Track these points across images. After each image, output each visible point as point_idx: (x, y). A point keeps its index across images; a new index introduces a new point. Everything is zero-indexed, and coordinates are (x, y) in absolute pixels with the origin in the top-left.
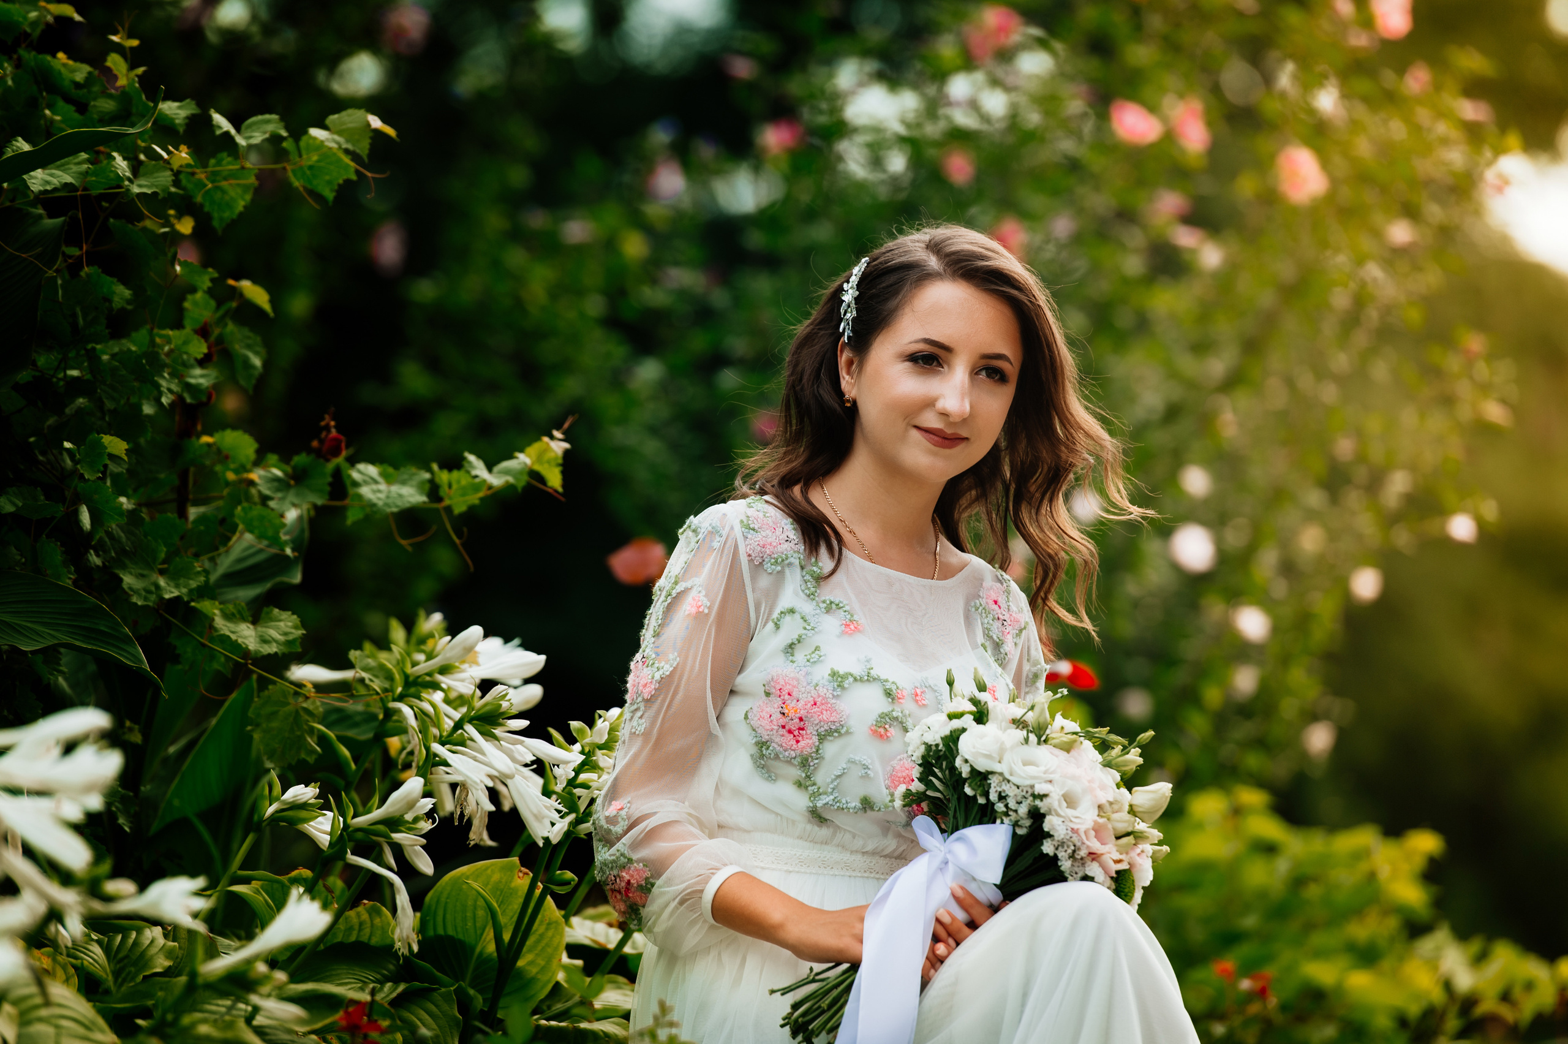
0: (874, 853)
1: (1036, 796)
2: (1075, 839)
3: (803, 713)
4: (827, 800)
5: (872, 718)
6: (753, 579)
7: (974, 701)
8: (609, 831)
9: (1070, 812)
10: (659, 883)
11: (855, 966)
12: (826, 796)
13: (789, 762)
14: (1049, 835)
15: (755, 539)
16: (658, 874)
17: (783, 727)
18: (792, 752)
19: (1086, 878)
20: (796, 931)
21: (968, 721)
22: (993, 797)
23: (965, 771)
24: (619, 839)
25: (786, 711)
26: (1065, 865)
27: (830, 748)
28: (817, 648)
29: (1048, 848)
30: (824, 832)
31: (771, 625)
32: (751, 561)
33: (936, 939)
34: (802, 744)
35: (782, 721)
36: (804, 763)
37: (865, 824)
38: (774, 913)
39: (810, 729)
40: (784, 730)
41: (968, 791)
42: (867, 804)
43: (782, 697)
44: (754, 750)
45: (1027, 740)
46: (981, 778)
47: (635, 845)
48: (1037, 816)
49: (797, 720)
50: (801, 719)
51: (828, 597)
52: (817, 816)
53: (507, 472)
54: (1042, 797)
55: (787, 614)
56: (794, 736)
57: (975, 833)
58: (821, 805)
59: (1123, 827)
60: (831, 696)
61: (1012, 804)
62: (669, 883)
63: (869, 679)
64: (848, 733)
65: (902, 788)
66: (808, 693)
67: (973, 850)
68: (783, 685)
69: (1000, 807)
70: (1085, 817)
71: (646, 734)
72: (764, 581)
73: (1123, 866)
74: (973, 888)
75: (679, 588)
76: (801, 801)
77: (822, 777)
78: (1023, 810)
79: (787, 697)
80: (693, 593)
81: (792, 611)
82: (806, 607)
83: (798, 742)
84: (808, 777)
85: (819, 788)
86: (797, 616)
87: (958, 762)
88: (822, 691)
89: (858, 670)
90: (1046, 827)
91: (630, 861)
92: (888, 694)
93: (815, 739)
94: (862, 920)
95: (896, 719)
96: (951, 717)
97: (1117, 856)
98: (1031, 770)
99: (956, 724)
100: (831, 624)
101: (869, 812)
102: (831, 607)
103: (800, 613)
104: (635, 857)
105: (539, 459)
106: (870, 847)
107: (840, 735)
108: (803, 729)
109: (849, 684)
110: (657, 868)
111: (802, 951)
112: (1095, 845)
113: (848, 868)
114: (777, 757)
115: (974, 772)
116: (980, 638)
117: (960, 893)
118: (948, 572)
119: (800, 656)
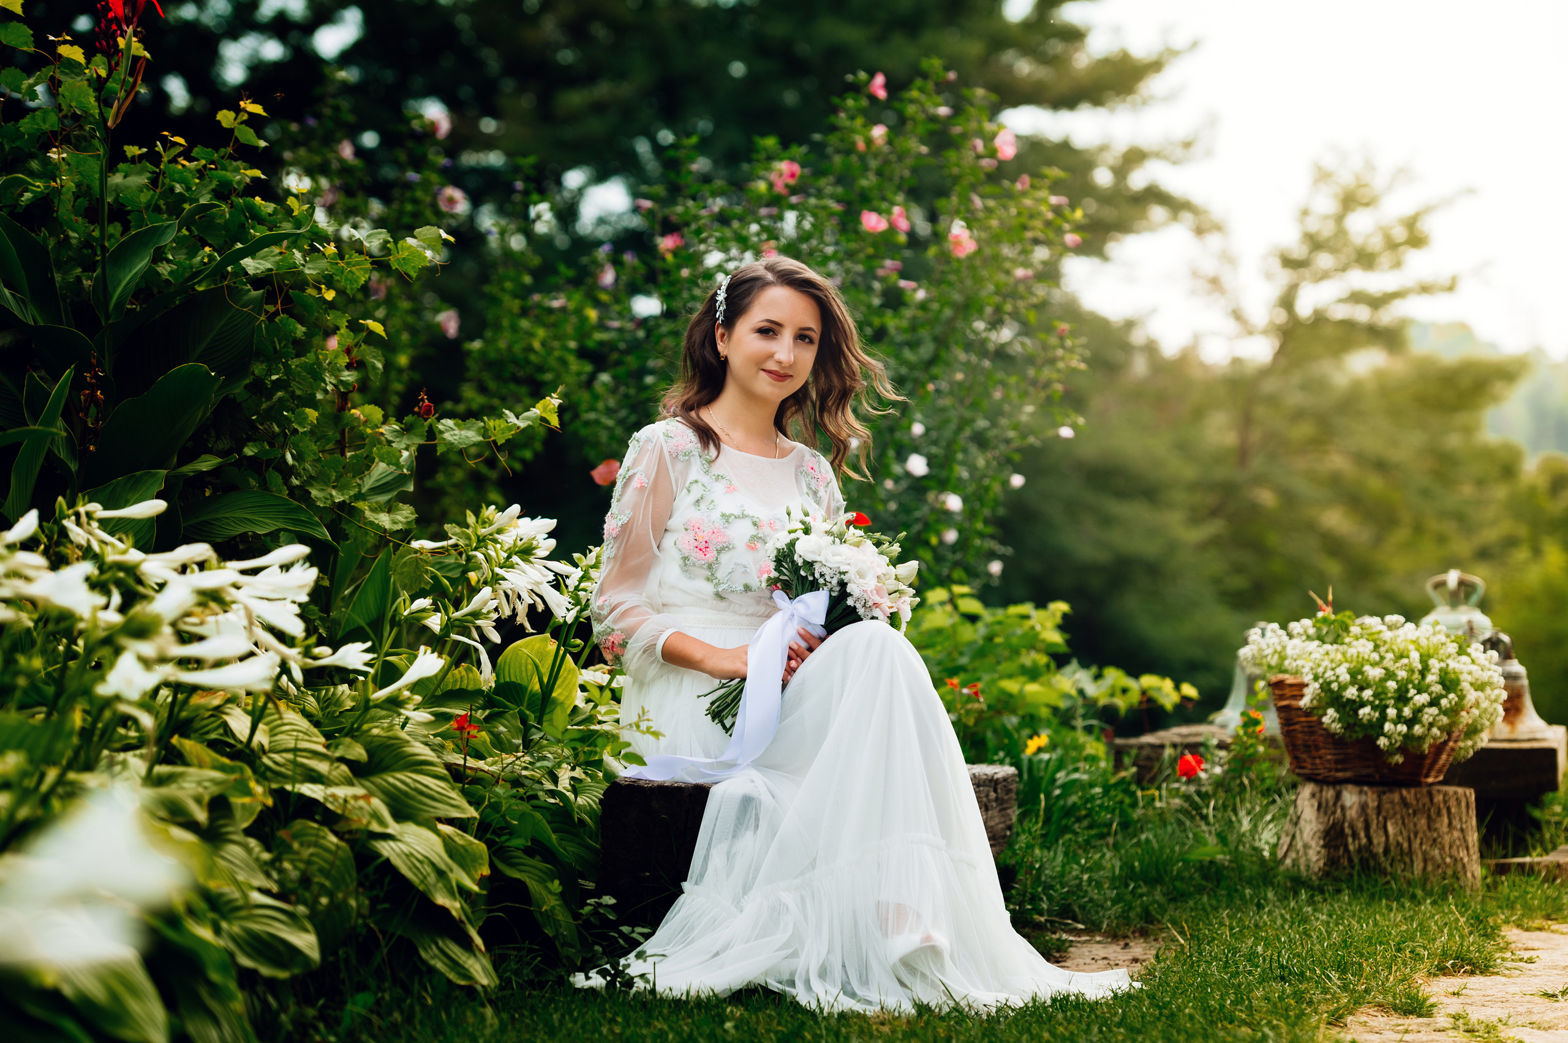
0: (752, 615)
1: (840, 573)
2: (865, 596)
3: (707, 539)
4: (724, 587)
5: (746, 538)
6: (673, 465)
7: (803, 523)
9: (861, 581)
10: (630, 641)
11: (744, 679)
12: (723, 585)
13: (701, 567)
14: (850, 595)
15: (672, 442)
16: (630, 637)
17: (696, 547)
18: (702, 561)
19: (873, 618)
21: (800, 534)
22: (817, 575)
23: (800, 562)
24: (606, 618)
25: (697, 538)
26: (861, 611)
27: (724, 558)
28: (713, 502)
29: (850, 602)
30: (723, 604)
31: (685, 490)
32: (671, 455)
33: (790, 658)
34: (707, 556)
35: (696, 544)
36: (710, 567)
37: (747, 598)
38: (697, 654)
39: (712, 547)
40: (697, 549)
41: (803, 573)
42: (747, 588)
43: (695, 531)
44: (681, 562)
45: (834, 542)
46: (809, 565)
47: (615, 621)
48: (843, 585)
49: (704, 543)
50: (706, 542)
51: (716, 472)
52: (719, 596)
53: (528, 419)
54: (844, 573)
55: (694, 483)
56: (703, 552)
57: (808, 597)
58: (721, 590)
59: (892, 588)
60: (722, 528)
61: (828, 579)
62: (636, 641)
63: (743, 516)
64: (733, 548)
66: (709, 527)
67: (808, 607)
68: (694, 524)
69: (821, 581)
70: (870, 584)
71: (616, 560)
72: (679, 466)
73: (894, 610)
74: (809, 629)
75: (630, 473)
76: (709, 588)
77: (720, 574)
78: (835, 581)
79: (697, 530)
80: (637, 476)
81: (696, 482)
82: (704, 479)
83: (705, 555)
84: (713, 575)
85: (719, 581)
86: (700, 484)
87: (796, 557)
88: (717, 525)
89: (737, 512)
90: (848, 590)
91: (613, 630)
92: (755, 524)
93: (715, 553)
95: (760, 537)
96: (790, 532)
97: (890, 605)
98: (837, 558)
99: (793, 536)
100: (719, 488)
101: (748, 592)
102: (718, 478)
103: (701, 482)
105: (545, 409)
106: (750, 612)
107: (729, 549)
108: (708, 548)
109: (732, 520)
110: (629, 633)
111: (713, 673)
112: (877, 599)
114: (694, 565)
115: (805, 562)
116: (805, 490)
117: (802, 632)
118: (784, 454)
119: (703, 506)
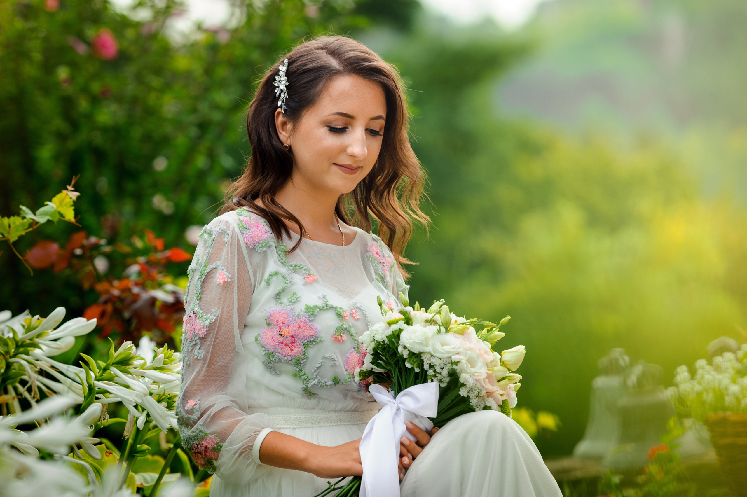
1: (452, 363)
2: (478, 386)
3: (293, 333)
4: (314, 382)
5: (332, 330)
6: (250, 257)
7: (401, 312)
8: (189, 418)
9: (473, 370)
10: (224, 444)
12: (312, 380)
13: (288, 362)
14: (463, 385)
15: (249, 234)
16: (224, 440)
17: (282, 343)
18: (289, 357)
19: (486, 408)
20: (316, 461)
21: (402, 324)
22: (426, 367)
23: (405, 354)
24: (195, 423)
25: (282, 333)
26: (474, 402)
27: (311, 352)
28: (294, 294)
29: (463, 392)
30: (313, 402)
31: (263, 283)
32: (248, 247)
34: (295, 351)
35: (281, 339)
36: (298, 363)
37: (336, 393)
38: (301, 453)
39: (298, 342)
40: (283, 344)
41: (408, 365)
42: (336, 381)
43: (279, 325)
44: (264, 359)
45: (439, 331)
46: (416, 356)
47: (206, 424)
48: (454, 376)
49: (290, 338)
50: (292, 337)
51: (294, 263)
52: (309, 393)
53: (45, 214)
54: (457, 363)
55: (274, 275)
56: (289, 347)
57: (416, 390)
58: (311, 386)
59: (500, 375)
60: (308, 321)
61: (438, 370)
62: (231, 444)
63: (327, 308)
64: (321, 341)
65: (358, 370)
66: (294, 321)
67: (416, 399)
68: (278, 318)
69: (431, 372)
70: (481, 372)
71: (205, 359)
72: (257, 259)
73: (504, 398)
74: (416, 422)
75: (208, 269)
76: (299, 385)
77: (309, 369)
78: (445, 372)
79: (281, 325)
80: (219, 271)
81: (276, 274)
82: (283, 270)
83: (292, 350)
84: (301, 370)
85: (308, 376)
86: (280, 276)
87: (400, 349)
88: (303, 319)
89: (319, 303)
90: (461, 380)
91: (206, 434)
92: (339, 315)
93: (302, 347)
94: (358, 450)
95: (346, 329)
96: (390, 324)
97: (501, 392)
98: (447, 348)
99: (395, 327)
100: (298, 279)
101: (337, 385)
102: (296, 269)
103: (281, 274)
104: (208, 431)
105: (61, 203)
107: (317, 343)
108: (294, 343)
109: (318, 312)
110: (223, 436)
111: (319, 473)
112: (490, 387)
113: (328, 421)
114: (280, 361)
115: (412, 354)
119: (285, 300)
